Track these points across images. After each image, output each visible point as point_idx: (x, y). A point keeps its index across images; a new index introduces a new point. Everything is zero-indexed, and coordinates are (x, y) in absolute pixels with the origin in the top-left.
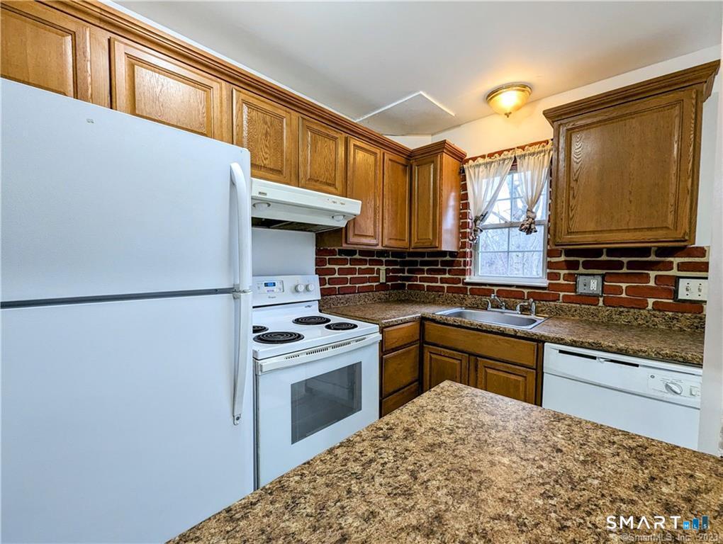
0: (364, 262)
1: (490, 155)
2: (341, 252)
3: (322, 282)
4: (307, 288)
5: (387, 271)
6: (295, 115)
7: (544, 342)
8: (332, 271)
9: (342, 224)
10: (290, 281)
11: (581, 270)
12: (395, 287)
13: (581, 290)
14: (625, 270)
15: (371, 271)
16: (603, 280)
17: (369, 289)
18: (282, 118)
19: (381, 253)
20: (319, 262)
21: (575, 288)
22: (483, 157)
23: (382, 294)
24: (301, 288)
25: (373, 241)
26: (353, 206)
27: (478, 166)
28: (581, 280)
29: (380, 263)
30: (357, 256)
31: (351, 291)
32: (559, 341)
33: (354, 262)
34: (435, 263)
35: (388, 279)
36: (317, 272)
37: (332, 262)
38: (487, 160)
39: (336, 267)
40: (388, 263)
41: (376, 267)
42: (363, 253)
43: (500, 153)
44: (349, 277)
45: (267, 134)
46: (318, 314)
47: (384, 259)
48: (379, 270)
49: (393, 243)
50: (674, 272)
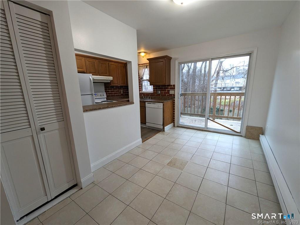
0: (117, 89)
1: (143, 64)
2: (111, 87)
3: (107, 94)
4: (103, 95)
5: (123, 91)
6: (97, 61)
7: (145, 102)
8: (109, 91)
9: (109, 82)
10: (99, 94)
11: (158, 89)
12: (125, 95)
13: (158, 93)
14: (163, 89)
15: (119, 91)
16: (161, 91)
17: (119, 95)
18: (95, 62)
19: (121, 87)
20: (105, 89)
21: (157, 93)
22: (141, 64)
23: (122, 96)
24: (102, 95)
25: (117, 84)
26: (111, 78)
27: (140, 66)
28: (158, 91)
29: (121, 89)
30: (115, 88)
31: (114, 96)
33: (114, 89)
35: (123, 93)
36: (105, 92)
37: (108, 89)
38: (142, 65)
39: (110, 90)
40: (123, 89)
41: (120, 90)
42: (116, 87)
43: (144, 64)
44: (113, 92)
45: (92, 66)
46: (106, 100)
47: (122, 88)
48: (121, 91)
49: (122, 85)
50: (169, 89)
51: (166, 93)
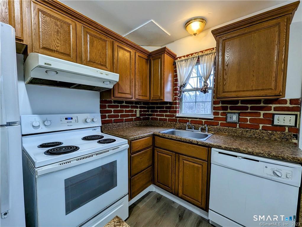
0: (128, 107)
1: (187, 56)
2: (115, 102)
3: (103, 117)
4: (93, 120)
5: (140, 111)
6: (79, 25)
7: (211, 148)
8: (111, 112)
9: (111, 86)
10: (81, 117)
11: (229, 111)
12: (144, 119)
13: (229, 120)
14: (249, 111)
15: (132, 111)
16: (239, 116)
17: (131, 120)
18: (70, 24)
19: (137, 103)
20: (101, 107)
21: (226, 119)
22: (184, 56)
23: (138, 122)
24: (88, 121)
25: (130, 96)
26: (115, 77)
27: (182, 61)
28: (229, 115)
29: (137, 107)
30: (124, 104)
31: (121, 121)
32: (219, 147)
33: (122, 107)
34: (163, 108)
35: (141, 115)
36: (101, 112)
37: (109, 107)
38: (186, 58)
39: (113, 109)
40: (141, 107)
41: (134, 110)
42: (126, 102)
43: (192, 54)
44: (120, 114)
46: (100, 134)
47: (139, 106)
48: (136, 111)
49: (141, 98)
50: (272, 112)
51: (261, 121)
